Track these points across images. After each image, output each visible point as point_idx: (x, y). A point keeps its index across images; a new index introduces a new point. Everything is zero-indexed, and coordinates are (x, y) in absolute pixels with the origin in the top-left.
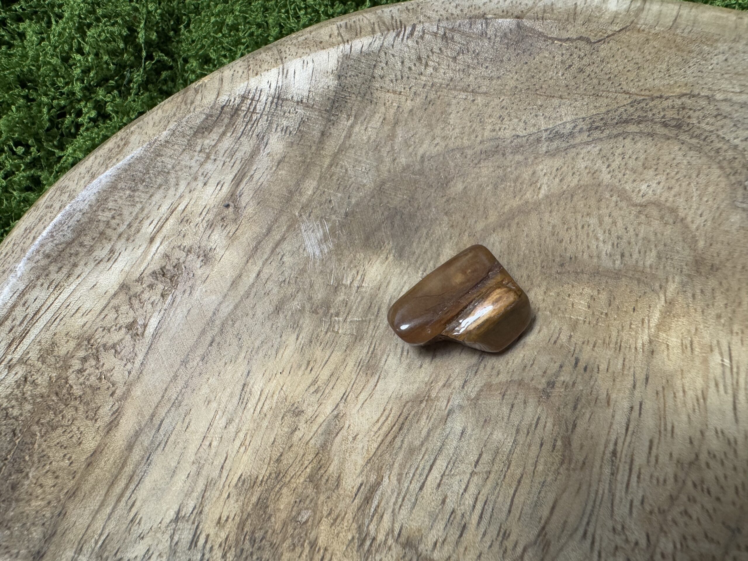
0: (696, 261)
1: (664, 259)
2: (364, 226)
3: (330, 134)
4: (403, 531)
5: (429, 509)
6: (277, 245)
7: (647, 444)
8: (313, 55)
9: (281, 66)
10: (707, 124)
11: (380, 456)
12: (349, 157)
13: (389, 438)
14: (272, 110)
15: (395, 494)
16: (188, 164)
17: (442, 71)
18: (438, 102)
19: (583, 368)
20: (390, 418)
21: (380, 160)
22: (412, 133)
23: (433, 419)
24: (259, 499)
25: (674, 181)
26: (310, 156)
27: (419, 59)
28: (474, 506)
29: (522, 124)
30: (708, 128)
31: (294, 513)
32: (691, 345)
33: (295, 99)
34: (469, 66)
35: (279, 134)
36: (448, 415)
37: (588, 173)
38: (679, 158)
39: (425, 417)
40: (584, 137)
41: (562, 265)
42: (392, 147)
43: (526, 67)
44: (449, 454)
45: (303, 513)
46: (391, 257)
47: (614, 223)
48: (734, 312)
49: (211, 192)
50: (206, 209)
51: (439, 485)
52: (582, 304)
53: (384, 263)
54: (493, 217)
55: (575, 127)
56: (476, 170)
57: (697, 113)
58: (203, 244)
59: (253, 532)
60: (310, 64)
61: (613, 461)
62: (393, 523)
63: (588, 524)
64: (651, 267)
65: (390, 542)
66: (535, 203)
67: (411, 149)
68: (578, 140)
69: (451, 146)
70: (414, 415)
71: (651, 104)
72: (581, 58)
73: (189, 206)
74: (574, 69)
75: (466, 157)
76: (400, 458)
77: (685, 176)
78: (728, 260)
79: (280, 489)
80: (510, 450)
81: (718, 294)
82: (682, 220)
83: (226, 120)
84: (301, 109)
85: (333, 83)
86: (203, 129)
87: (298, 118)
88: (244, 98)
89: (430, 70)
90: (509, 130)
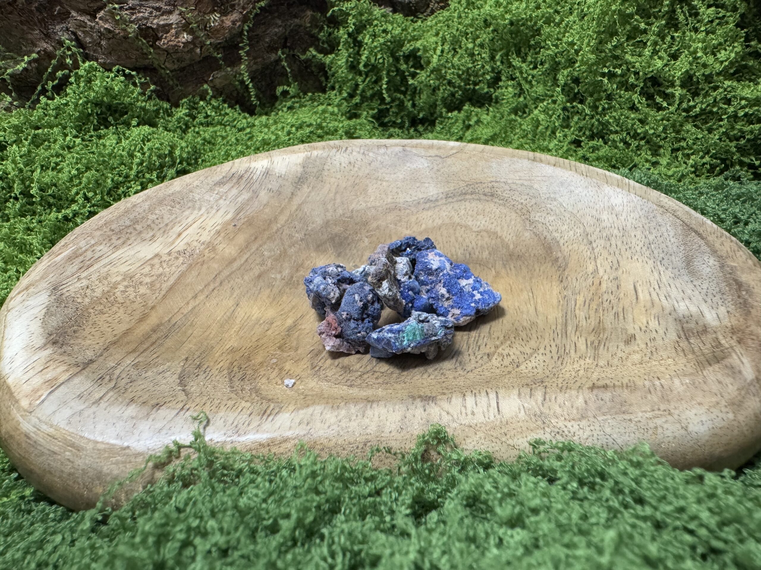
0: (510, 255)
1: (493, 255)
2: (316, 241)
3: (297, 194)
6: (260, 246)
8: (289, 156)
9: (270, 159)
10: (506, 194)
12: (308, 208)
14: (263, 179)
16: (208, 199)
17: (363, 170)
18: (361, 184)
21: (327, 210)
22: (345, 198)
24: (244, 354)
25: (493, 220)
26: (284, 204)
27: (350, 163)
29: (409, 196)
31: (267, 360)
33: (277, 175)
34: (378, 168)
35: (266, 191)
37: (447, 218)
38: (495, 209)
40: (444, 201)
42: (334, 204)
43: (409, 169)
45: (274, 360)
46: (333, 257)
47: (464, 240)
48: (532, 274)
49: (220, 216)
50: (216, 224)
55: (438, 197)
56: (384, 217)
57: (500, 190)
58: (213, 241)
59: (240, 365)
60: (287, 160)
64: (486, 258)
67: (346, 206)
68: (440, 203)
69: (369, 205)
71: (477, 186)
72: (438, 165)
73: (206, 221)
74: (434, 170)
75: (378, 211)
77: (499, 218)
78: (526, 253)
79: (258, 351)
81: (523, 267)
82: (500, 237)
83: (235, 181)
84: (280, 180)
85: (300, 169)
86: (220, 183)
87: (278, 185)
88: (246, 171)
89: (356, 169)
90: (402, 198)
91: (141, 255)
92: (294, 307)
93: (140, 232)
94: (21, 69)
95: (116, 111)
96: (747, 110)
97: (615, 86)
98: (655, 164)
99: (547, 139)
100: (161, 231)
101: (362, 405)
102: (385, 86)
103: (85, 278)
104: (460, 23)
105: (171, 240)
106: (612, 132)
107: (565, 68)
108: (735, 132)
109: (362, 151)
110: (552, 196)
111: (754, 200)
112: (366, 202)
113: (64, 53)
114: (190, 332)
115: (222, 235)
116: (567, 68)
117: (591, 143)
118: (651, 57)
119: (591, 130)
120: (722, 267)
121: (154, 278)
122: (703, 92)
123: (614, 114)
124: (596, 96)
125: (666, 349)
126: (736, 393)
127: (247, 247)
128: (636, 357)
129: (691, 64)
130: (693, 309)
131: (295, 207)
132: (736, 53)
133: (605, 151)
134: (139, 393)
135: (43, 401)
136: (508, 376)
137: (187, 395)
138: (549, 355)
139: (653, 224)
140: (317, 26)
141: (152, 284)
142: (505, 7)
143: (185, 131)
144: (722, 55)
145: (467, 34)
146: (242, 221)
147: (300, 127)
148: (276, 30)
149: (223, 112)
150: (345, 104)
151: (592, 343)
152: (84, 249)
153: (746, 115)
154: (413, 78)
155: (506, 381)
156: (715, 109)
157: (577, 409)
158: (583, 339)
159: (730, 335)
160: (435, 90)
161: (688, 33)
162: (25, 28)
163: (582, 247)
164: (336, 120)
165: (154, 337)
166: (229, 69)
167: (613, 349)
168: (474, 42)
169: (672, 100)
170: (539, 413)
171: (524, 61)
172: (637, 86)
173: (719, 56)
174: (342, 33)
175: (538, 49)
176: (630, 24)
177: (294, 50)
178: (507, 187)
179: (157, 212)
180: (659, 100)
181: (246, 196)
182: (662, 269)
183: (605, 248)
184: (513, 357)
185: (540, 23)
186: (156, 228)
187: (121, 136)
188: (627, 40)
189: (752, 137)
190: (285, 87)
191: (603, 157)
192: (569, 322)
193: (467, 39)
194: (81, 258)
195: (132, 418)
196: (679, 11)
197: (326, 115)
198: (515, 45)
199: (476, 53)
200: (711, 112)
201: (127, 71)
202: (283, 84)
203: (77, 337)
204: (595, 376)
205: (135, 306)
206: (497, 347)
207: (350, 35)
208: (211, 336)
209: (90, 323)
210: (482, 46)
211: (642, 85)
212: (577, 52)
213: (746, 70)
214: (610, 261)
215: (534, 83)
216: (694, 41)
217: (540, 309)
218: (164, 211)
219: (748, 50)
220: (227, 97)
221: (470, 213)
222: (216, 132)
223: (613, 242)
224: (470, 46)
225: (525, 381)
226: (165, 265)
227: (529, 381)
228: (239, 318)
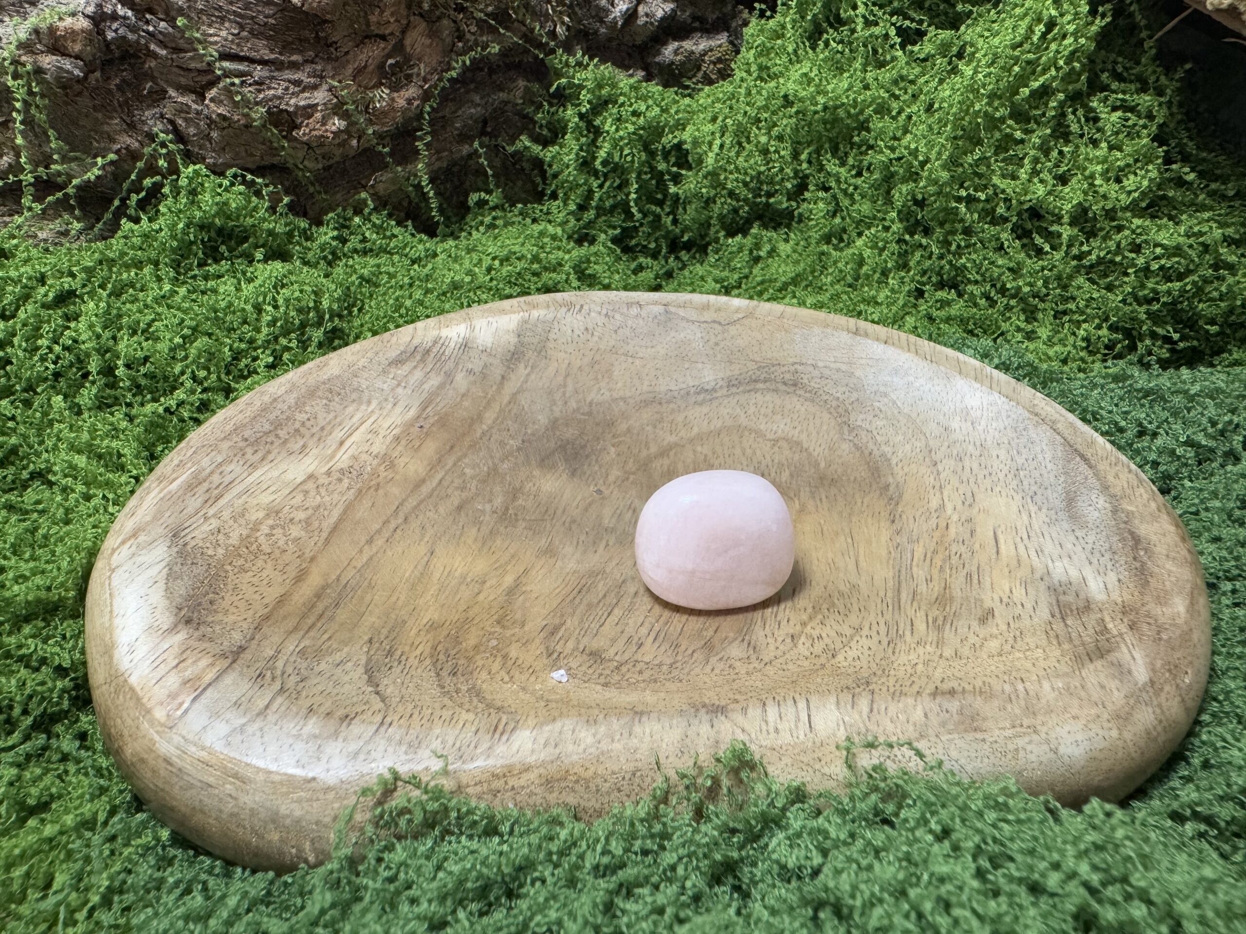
0: (820, 478)
2: (539, 451)
3: (510, 378)
4: (587, 648)
5: (609, 636)
6: (459, 460)
8: (497, 318)
9: (469, 323)
10: (815, 383)
11: (562, 609)
12: (526, 399)
13: (571, 597)
14: (460, 354)
15: (578, 630)
16: (381, 386)
17: (605, 340)
18: (603, 362)
20: (568, 586)
21: (554, 403)
22: (580, 384)
23: (608, 585)
24: (450, 633)
26: (491, 393)
27: (587, 329)
28: (648, 635)
29: (673, 382)
30: (816, 386)
31: (484, 641)
32: (822, 531)
33: (481, 348)
34: (627, 338)
35: (464, 373)
37: (730, 417)
38: (798, 407)
39: (600, 585)
40: (724, 392)
42: (564, 393)
43: (674, 340)
45: (493, 641)
46: (565, 476)
48: (851, 509)
49: (399, 412)
50: (394, 426)
51: (617, 624)
53: (558, 479)
54: (654, 449)
55: (717, 384)
56: (638, 414)
57: (807, 376)
58: (389, 452)
59: (447, 650)
60: (494, 324)
62: (578, 643)
63: (745, 635)
66: (689, 439)
67: (581, 396)
68: (719, 394)
69: (615, 395)
70: (592, 583)
71: (773, 369)
72: (715, 335)
73: (378, 421)
74: (711, 343)
75: (628, 404)
76: (581, 610)
77: (804, 419)
78: (843, 475)
79: (469, 627)
81: (838, 498)
82: (806, 449)
83: (418, 358)
84: (484, 357)
85: (514, 340)
86: (398, 362)
87: (482, 363)
88: (435, 342)
89: (595, 339)
90: (663, 385)
91: (289, 476)
92: (513, 556)
93: (286, 442)
94: (93, 178)
95: (230, 237)
96: (1163, 262)
97: (976, 216)
98: (1030, 336)
99: (876, 285)
100: (316, 439)
101: (627, 719)
102: (633, 196)
103: (214, 516)
104: (748, 104)
105: (329, 452)
106: (969, 281)
107: (904, 180)
108: (1146, 292)
109: (604, 312)
110: (882, 389)
111: (1166, 401)
112: (610, 390)
113: (155, 150)
114: (368, 597)
115: (403, 442)
116: (907, 181)
117: (941, 294)
118: (1029, 181)
119: (939, 274)
120: (1115, 511)
121: (310, 512)
122: (1103, 233)
123: (974, 256)
124: (947, 226)
125: (1034, 634)
126: (1123, 702)
127: (439, 461)
128: (994, 645)
129: (1085, 193)
130: (1074, 573)
131: (506, 399)
132: (1151, 180)
133: (958, 308)
134: (318, 699)
135: (186, 711)
136: (821, 673)
137: (383, 701)
138: (876, 639)
139: (1023, 440)
140: (533, 103)
141: (308, 522)
142: (817, 86)
143: (330, 264)
144: (1130, 182)
145: (759, 120)
146: (431, 421)
147: (504, 260)
148: (473, 111)
149: (388, 233)
150: (573, 222)
151: (935, 620)
152: (208, 470)
153: (1162, 268)
154: (676, 184)
155: (819, 680)
156: (1118, 259)
157: (915, 725)
158: (923, 613)
159: (1120, 616)
160: (709, 202)
161: (1082, 149)
162: (100, 116)
163: (923, 470)
164: (559, 248)
165: (320, 606)
166: (399, 169)
167: (963, 630)
168: (769, 133)
169: (1057, 241)
170: (863, 730)
171: (843, 164)
172: (1006, 220)
173: (1126, 183)
174: (570, 113)
175: (864, 148)
176: (1000, 130)
177: (496, 137)
178: (816, 373)
179: (307, 408)
180: (1038, 240)
181: (435, 381)
182: (1033, 509)
183: (955, 472)
184: (827, 640)
185: (869, 111)
186: (307, 436)
187: (239, 275)
188: (996, 154)
189: (1170, 300)
190: (483, 195)
191: (956, 317)
192: (903, 584)
193: (759, 129)
194: (206, 485)
195: (315, 737)
196: (1071, 117)
197: (546, 240)
198: (830, 140)
199: (772, 149)
200: (1112, 262)
201: (249, 177)
202: (479, 190)
203: (216, 611)
204: (938, 674)
205: (288, 557)
206: (804, 624)
207: (581, 116)
208: (400, 603)
209: (230, 587)
210: (780, 138)
211: (1014, 219)
212: (923, 164)
213: (1164, 202)
214: (961, 492)
215: (857, 197)
216: (1090, 161)
217: (863, 564)
218: (316, 406)
219: (1167, 175)
220: (394, 208)
221: (763, 411)
222: (378, 266)
223: (967, 463)
224: (763, 139)
225: (844, 682)
226: (323, 491)
227: (850, 682)
228: (437, 575)
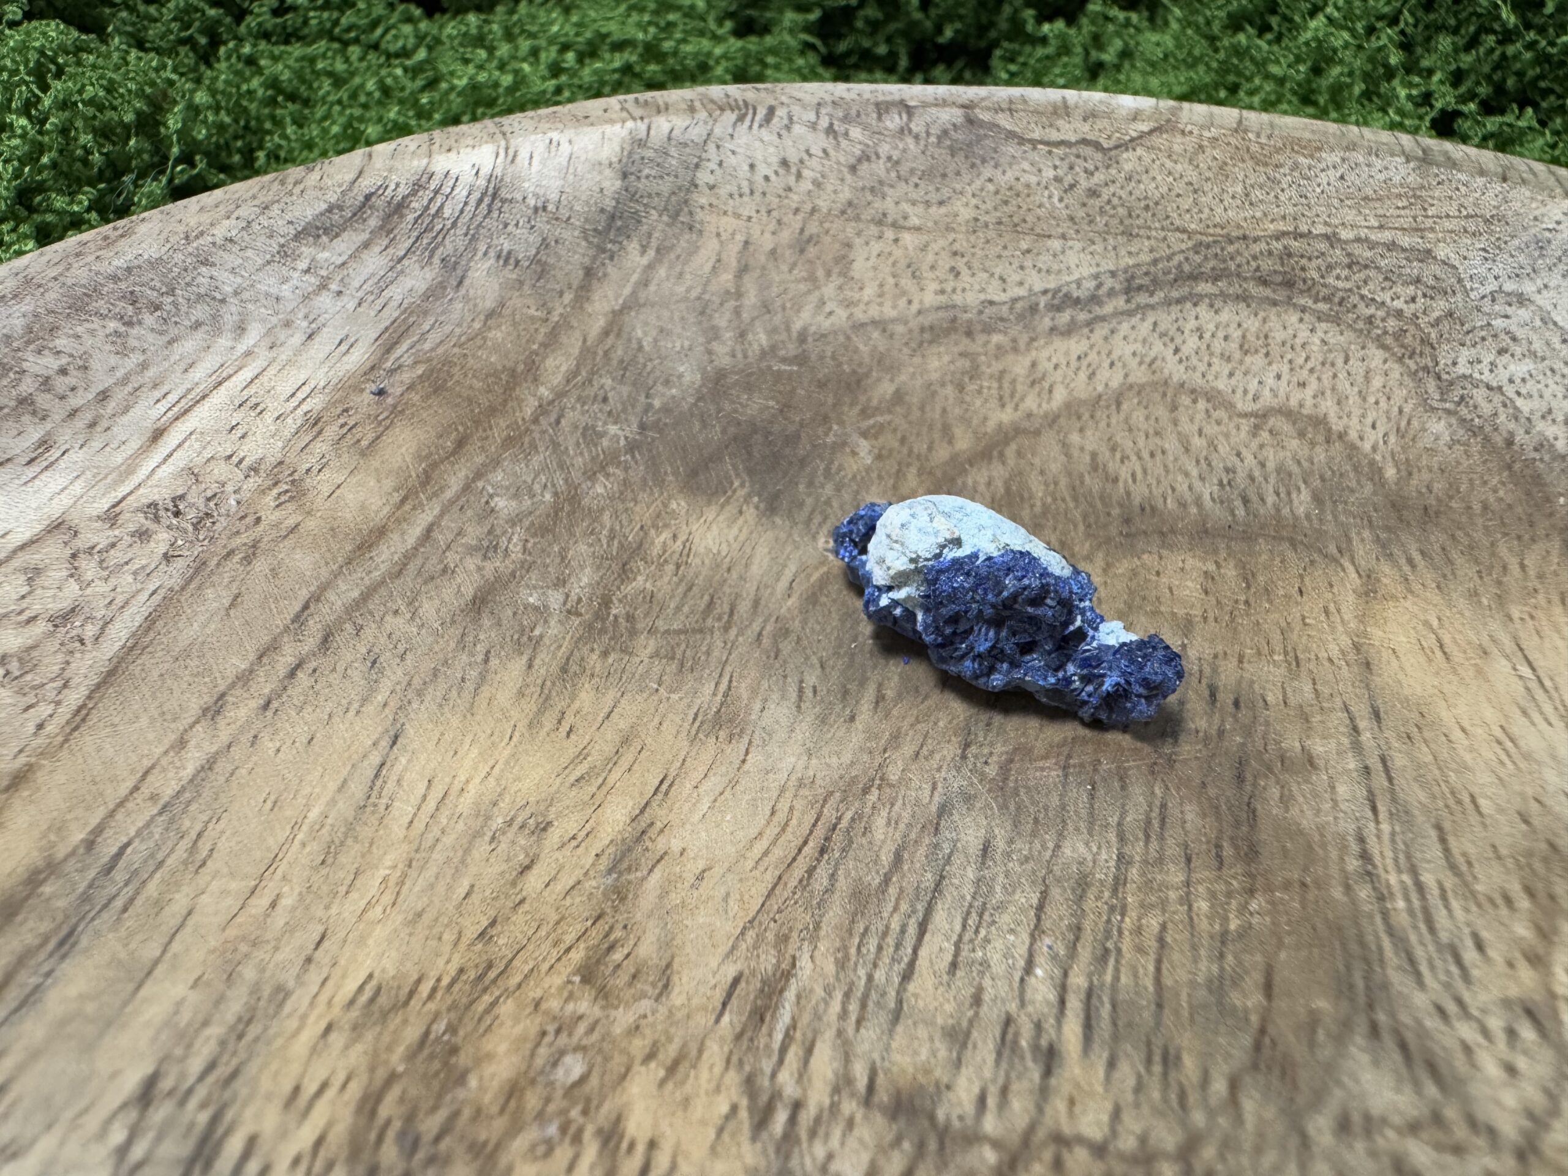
0: (1393, 505)
1: (1328, 503)
2: (684, 449)
3: (605, 275)
4: (881, 1079)
5: (940, 1021)
6: (479, 475)
7: (1433, 833)
8: (570, 133)
9: (503, 143)
10: (1338, 278)
11: (779, 911)
12: (646, 324)
13: (799, 870)
14: (479, 219)
15: (838, 996)
16: (274, 291)
17: (830, 188)
18: (827, 239)
19: (1230, 702)
20: (789, 829)
21: (714, 334)
22: (775, 290)
23: (902, 826)
24: (427, 1033)
25: (1305, 373)
26: (560, 310)
27: (785, 163)
28: (1062, 1002)
29: (996, 283)
30: (1340, 284)
31: (539, 1062)
32: (1441, 646)
33: (532, 202)
34: (881, 183)
35: (492, 261)
36: (939, 817)
37: (1141, 363)
38: (1304, 334)
39: (880, 822)
40: (1120, 302)
41: (1127, 521)
42: (737, 312)
43: (991, 187)
44: (963, 897)
45: (568, 1059)
46: (750, 513)
47: (1212, 445)
48: (1499, 583)
49: (322, 356)
50: (306, 389)
51: (954, 965)
52: (1190, 588)
53: (735, 520)
54: (964, 443)
55: (1099, 286)
56: (917, 360)
57: (1315, 263)
58: (292, 458)
59: (410, 1118)
60: (565, 148)
61: (1369, 873)
62: (847, 1058)
63: (1370, 1006)
64: (1308, 516)
65: (849, 1106)
66: (1046, 416)
67: (778, 319)
68: (1108, 309)
69: (860, 315)
70: (853, 819)
71: (1231, 249)
72: (1089, 173)
73: (264, 379)
74: (1079, 191)
75: (891, 336)
76: (835, 913)
77: (1323, 364)
78: (1451, 498)
79: (494, 1004)
80: (1116, 878)
81: (1454, 555)
82: (1341, 436)
83: (374, 221)
85: (612, 183)
86: (320, 230)
87: (535, 239)
88: (418, 186)
89: (807, 185)
90: (972, 292)
92: (626, 741)
100: (80, 423)
105: (119, 459)
110: (1508, 287)
115: (331, 432)
121: (40, 629)
127: (426, 480)
141: (27, 658)
146: (408, 375)
147: (590, 51)
178: (1338, 255)
179: (62, 342)
181: (417, 279)
218: (91, 338)
221: (1219, 346)
226: (89, 567)
228: (403, 810)
